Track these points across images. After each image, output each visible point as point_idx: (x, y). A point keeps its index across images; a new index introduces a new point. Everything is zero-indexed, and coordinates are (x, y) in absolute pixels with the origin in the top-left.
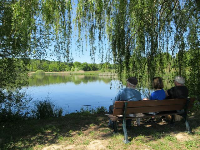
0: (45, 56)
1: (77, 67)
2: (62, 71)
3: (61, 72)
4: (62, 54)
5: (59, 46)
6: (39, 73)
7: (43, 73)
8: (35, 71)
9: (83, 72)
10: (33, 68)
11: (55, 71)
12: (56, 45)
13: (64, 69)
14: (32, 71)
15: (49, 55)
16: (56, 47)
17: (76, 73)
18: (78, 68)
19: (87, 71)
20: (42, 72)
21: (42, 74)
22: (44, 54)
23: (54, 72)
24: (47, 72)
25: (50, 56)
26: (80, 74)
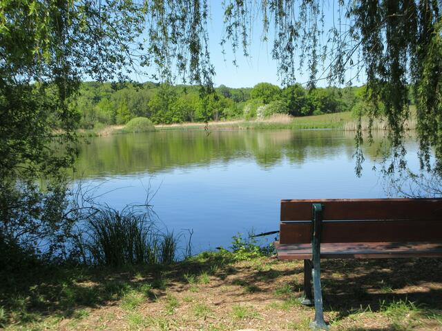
0: (127, 66)
1: (265, 102)
2: (213, 119)
3: (210, 123)
4: (176, 58)
5: (164, 31)
6: (136, 128)
7: (150, 127)
8: (123, 123)
9: (286, 119)
10: (117, 113)
11: (189, 120)
12: (155, 28)
13: (220, 113)
14: (114, 122)
15: (137, 63)
16: (153, 36)
17: (261, 124)
18: (267, 106)
19: (302, 115)
20: (145, 124)
21: (147, 132)
22: (122, 59)
23: (186, 125)
24: (163, 123)
25: (142, 65)
26: (274, 127)
